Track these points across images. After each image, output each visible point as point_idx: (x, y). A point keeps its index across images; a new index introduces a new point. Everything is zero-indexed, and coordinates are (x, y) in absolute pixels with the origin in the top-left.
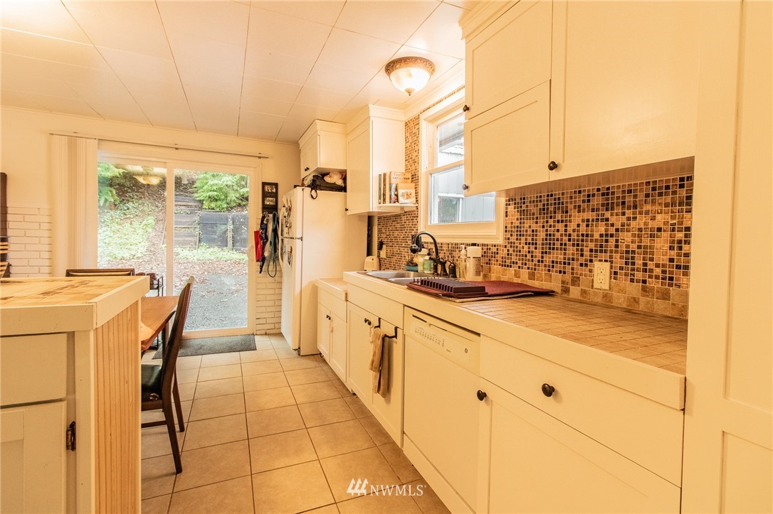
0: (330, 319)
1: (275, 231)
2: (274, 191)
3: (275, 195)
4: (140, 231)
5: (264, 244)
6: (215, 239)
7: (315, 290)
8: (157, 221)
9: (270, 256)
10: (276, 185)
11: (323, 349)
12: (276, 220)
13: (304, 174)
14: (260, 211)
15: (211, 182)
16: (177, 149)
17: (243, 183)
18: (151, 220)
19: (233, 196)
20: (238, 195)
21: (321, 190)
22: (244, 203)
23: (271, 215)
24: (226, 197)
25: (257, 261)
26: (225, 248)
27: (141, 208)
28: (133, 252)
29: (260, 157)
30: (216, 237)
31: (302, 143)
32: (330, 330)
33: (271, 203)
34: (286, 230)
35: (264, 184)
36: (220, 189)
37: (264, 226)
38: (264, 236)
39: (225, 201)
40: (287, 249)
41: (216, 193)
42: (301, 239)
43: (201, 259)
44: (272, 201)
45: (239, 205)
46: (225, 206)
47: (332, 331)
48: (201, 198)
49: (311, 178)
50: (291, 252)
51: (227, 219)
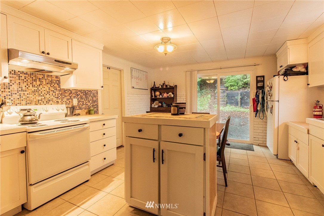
0: (297, 142)
1: (263, 98)
2: (262, 79)
3: (263, 81)
4: (206, 100)
5: (258, 104)
6: (233, 102)
7: (287, 127)
8: (212, 96)
9: (261, 109)
10: (263, 77)
11: (292, 157)
12: (263, 93)
13: (279, 69)
14: (255, 89)
15: (231, 79)
16: (221, 69)
17: (245, 77)
18: (209, 96)
19: (240, 83)
20: (243, 83)
21: (290, 76)
22: (246, 86)
23: (261, 91)
24: (238, 84)
25: (254, 112)
26: (237, 106)
27: (206, 92)
28: (204, 108)
29: (255, 65)
30: (233, 101)
31: (277, 54)
32: (297, 148)
33: (261, 85)
34: (269, 97)
35: (257, 77)
36: (235, 81)
37: (257, 96)
38: (257, 100)
39: (237, 86)
40: (270, 106)
41: (233, 83)
42: (278, 101)
43: (227, 110)
44: (261, 84)
45: (243, 87)
46: (237, 88)
47: (298, 149)
48: (227, 86)
49: (284, 70)
50: (272, 108)
51: (238, 94)
